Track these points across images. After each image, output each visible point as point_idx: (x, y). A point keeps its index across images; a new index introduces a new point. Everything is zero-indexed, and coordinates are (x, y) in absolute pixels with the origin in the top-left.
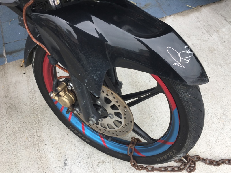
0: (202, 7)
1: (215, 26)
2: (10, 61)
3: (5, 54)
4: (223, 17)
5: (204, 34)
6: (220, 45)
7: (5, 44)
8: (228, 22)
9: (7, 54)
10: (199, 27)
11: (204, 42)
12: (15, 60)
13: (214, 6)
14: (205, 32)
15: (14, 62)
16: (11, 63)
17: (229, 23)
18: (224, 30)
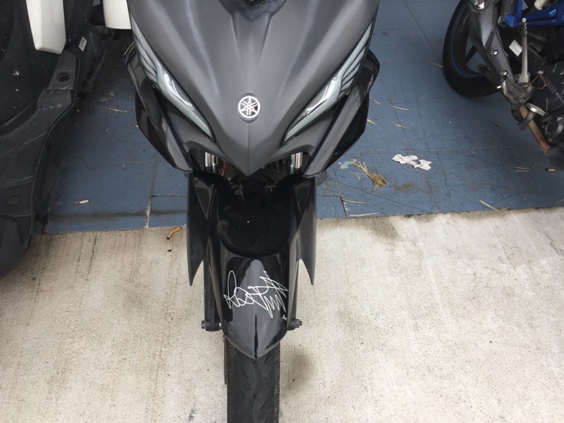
0: (511, 212)
1: (528, 252)
2: (153, 226)
3: (148, 213)
4: (549, 238)
5: (502, 261)
6: (528, 287)
7: (153, 196)
8: (555, 249)
9: (152, 212)
10: (495, 246)
11: (498, 275)
12: (161, 226)
13: (535, 214)
14: (505, 258)
15: (159, 228)
16: (153, 229)
17: (557, 252)
18: (543, 262)
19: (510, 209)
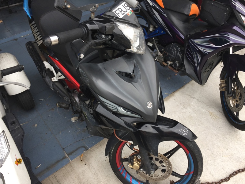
0: (175, 93)
1: (187, 103)
2: (73, 159)
3: (67, 156)
4: (189, 95)
5: (182, 109)
6: (194, 113)
7: (63, 149)
8: (192, 98)
10: (178, 106)
11: (184, 114)
12: (76, 157)
13: (181, 90)
14: (183, 108)
15: (75, 159)
18: (192, 103)
19: (174, 92)
